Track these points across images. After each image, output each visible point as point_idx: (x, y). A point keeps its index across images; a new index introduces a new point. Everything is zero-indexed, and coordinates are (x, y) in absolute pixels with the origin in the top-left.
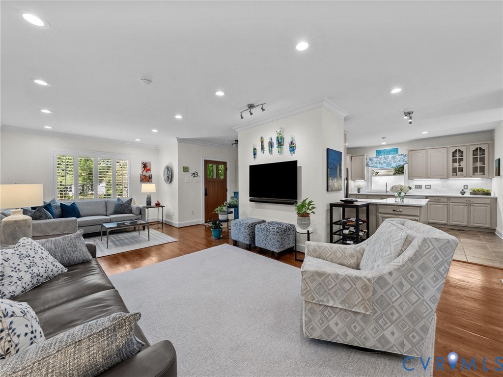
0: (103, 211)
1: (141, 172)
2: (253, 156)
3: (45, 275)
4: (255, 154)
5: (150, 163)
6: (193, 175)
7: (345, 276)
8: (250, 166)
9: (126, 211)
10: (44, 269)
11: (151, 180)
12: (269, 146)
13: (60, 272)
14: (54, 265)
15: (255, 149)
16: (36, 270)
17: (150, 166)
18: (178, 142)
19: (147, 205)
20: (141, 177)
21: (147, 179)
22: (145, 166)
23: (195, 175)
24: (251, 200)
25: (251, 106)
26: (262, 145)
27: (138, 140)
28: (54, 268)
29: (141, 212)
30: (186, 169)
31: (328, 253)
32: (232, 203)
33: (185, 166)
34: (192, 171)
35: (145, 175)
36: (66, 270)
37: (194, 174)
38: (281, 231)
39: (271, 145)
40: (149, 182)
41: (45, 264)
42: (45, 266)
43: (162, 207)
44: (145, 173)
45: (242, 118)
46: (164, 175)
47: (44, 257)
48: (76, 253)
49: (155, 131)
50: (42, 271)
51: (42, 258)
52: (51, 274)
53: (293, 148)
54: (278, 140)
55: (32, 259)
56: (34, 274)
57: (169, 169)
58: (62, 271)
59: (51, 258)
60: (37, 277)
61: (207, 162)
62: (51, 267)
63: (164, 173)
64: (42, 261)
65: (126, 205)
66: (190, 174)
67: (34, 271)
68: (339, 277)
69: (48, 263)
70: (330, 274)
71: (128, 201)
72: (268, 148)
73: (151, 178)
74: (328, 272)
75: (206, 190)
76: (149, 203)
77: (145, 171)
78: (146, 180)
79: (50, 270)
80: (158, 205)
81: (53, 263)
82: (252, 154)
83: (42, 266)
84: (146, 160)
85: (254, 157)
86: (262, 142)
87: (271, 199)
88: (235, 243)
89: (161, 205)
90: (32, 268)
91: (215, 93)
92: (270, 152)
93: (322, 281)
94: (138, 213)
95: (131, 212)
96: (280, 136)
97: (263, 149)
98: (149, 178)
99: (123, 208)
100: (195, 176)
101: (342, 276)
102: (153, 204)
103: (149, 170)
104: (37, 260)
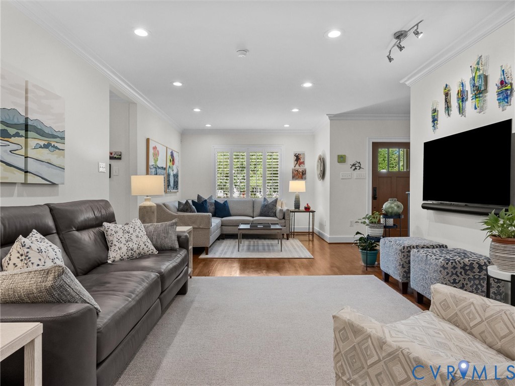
0: (250, 211)
1: (293, 167)
2: (431, 124)
3: (138, 251)
4: (435, 120)
5: (304, 154)
6: (354, 168)
7: (397, 350)
8: (425, 143)
9: (270, 214)
10: (137, 245)
11: (304, 176)
12: (458, 98)
13: (150, 252)
14: (145, 245)
15: (435, 111)
16: (131, 244)
17: (304, 158)
18: (331, 120)
19: (295, 208)
20: (293, 173)
21: (299, 175)
22: (298, 158)
23: (356, 166)
24: (424, 207)
25: (400, 36)
26: (446, 101)
27: (287, 126)
28: (145, 247)
29: (284, 216)
30: (342, 159)
31: (475, 318)
32: (390, 210)
33: (340, 154)
34: (350, 161)
35: (297, 171)
36: (156, 252)
37: (354, 165)
38: (454, 268)
39: (462, 98)
40: (302, 178)
41: (138, 242)
42: (138, 243)
43: (313, 212)
44: (297, 166)
45: (390, 59)
46: (318, 168)
47: (140, 236)
48: (167, 239)
49: (295, 110)
50: (135, 247)
51: (137, 237)
52: (142, 252)
53: (505, 93)
54: (475, 84)
55: (130, 235)
56: (129, 248)
57: (322, 161)
58: (152, 252)
59: (145, 238)
60: (131, 251)
61: (376, 146)
62: (143, 245)
63: (318, 166)
64: (137, 239)
65: (270, 206)
66: (347, 166)
67: (129, 245)
68: (384, 347)
69: (141, 242)
70: (370, 336)
71: (273, 202)
72: (457, 104)
73: (305, 173)
74: (369, 330)
75: (374, 190)
76: (297, 206)
77: (297, 165)
78: (299, 177)
79: (141, 248)
80: (307, 209)
81: (145, 243)
82: (431, 120)
83: (136, 243)
84: (298, 151)
85: (433, 126)
86: (447, 95)
87: (461, 206)
88: (387, 278)
89: (311, 209)
90: (129, 243)
91: (327, 35)
92: (461, 110)
93: (358, 344)
94: (282, 218)
95: (275, 216)
96: (478, 73)
97: (448, 108)
98: (303, 174)
99: (268, 209)
100: (356, 169)
101: (390, 346)
102: (302, 208)
103: (303, 163)
104: (134, 237)
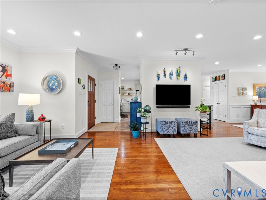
4: (159, 78)
8: (156, 85)
11: (11, 89)
15: (159, 75)
18: (76, 53)
22: (4, 69)
30: (80, 81)
33: (79, 78)
37: (83, 86)
39: (171, 74)
40: (10, 91)
43: (50, 121)
44: (4, 78)
46: (43, 83)
53: (186, 78)
54: (178, 73)
73: (13, 86)
75: (88, 101)
76: (30, 119)
77: (4, 76)
82: (156, 77)
86: (165, 71)
92: (171, 78)
96: (179, 70)
97: (165, 75)
103: (11, 76)
